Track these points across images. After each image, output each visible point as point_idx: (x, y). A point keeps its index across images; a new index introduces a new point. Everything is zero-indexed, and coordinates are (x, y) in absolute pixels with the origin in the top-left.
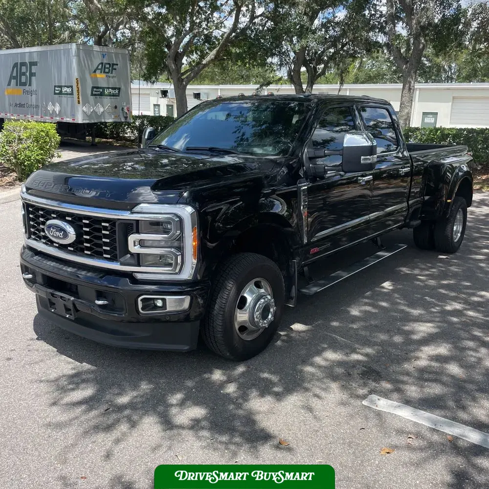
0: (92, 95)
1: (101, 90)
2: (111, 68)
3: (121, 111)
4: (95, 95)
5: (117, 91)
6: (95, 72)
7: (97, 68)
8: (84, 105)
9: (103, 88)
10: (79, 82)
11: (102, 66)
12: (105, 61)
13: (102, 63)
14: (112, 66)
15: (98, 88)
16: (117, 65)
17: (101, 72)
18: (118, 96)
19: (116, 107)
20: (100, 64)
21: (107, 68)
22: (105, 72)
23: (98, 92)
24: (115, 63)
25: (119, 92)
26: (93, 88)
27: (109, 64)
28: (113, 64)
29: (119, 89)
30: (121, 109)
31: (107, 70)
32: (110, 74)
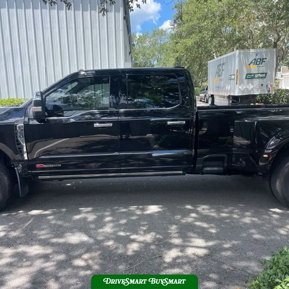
0: (246, 78)
1: (253, 75)
2: (261, 62)
3: (266, 87)
4: (248, 78)
5: (264, 75)
6: (249, 64)
7: (251, 63)
8: (240, 84)
9: (254, 74)
10: (238, 72)
11: (255, 61)
12: (258, 57)
13: (255, 59)
14: (262, 60)
15: (251, 74)
16: (266, 59)
17: (254, 65)
18: (265, 78)
19: (262, 85)
20: (253, 60)
21: (259, 62)
22: (256, 64)
23: (250, 77)
24: (265, 58)
25: (266, 75)
26: (247, 74)
27: (260, 59)
28: (263, 59)
29: (266, 74)
30: (266, 85)
31: (258, 63)
32: (260, 65)
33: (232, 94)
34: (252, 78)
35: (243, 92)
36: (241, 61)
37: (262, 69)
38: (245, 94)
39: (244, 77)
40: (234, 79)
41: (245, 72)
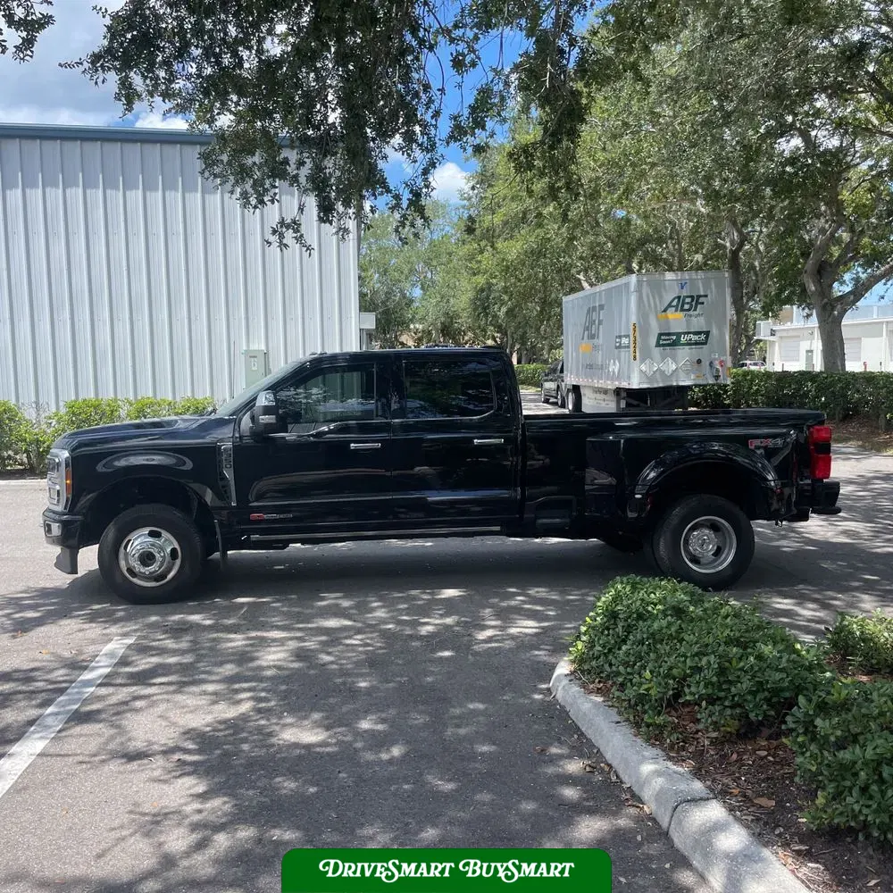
0: (658, 345)
1: (674, 338)
2: (694, 303)
3: (708, 367)
4: (664, 345)
5: (703, 337)
6: (665, 311)
7: (670, 305)
8: (643, 360)
9: (678, 335)
10: (637, 329)
11: (679, 301)
12: (684, 293)
13: (679, 297)
14: (696, 300)
15: (669, 334)
16: (706, 296)
17: (676, 311)
18: (705, 343)
19: (699, 362)
20: (674, 299)
21: (688, 303)
22: (682, 310)
23: (669, 341)
24: (702, 293)
25: (707, 338)
26: (660, 335)
27: (692, 297)
28: (699, 297)
29: (707, 333)
30: (708, 363)
31: (686, 307)
32: (691, 312)
33: (625, 385)
34: (675, 344)
35: (650, 379)
36: (643, 301)
37: (699, 323)
38: (656, 386)
39: (653, 341)
40: (628, 347)
41: (655, 330)
